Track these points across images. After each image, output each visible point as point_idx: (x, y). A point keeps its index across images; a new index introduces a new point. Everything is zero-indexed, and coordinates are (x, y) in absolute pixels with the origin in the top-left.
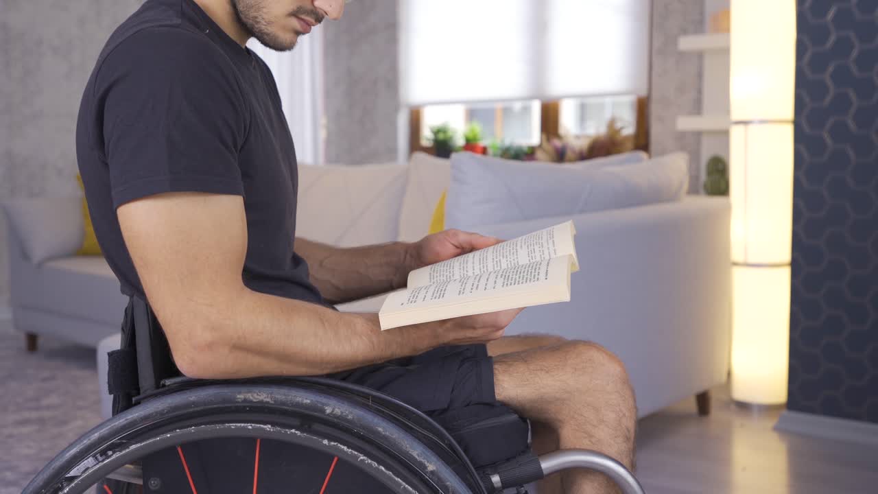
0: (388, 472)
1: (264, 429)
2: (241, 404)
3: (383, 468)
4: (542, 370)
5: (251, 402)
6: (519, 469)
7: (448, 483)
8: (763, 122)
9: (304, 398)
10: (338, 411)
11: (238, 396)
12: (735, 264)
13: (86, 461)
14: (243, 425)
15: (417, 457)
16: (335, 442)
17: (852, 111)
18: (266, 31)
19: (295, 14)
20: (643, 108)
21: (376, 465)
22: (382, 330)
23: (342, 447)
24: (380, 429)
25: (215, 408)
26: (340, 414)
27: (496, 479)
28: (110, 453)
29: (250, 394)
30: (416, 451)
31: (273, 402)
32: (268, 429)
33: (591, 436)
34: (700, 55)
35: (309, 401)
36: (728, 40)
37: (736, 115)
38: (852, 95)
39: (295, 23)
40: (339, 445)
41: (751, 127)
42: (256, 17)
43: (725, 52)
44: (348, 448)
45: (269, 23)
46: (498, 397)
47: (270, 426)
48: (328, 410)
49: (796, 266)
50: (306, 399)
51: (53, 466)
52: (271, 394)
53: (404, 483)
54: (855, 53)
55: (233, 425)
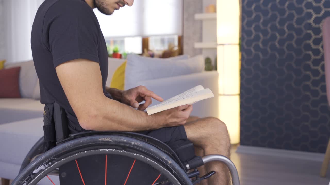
0: (158, 164)
1: (112, 151)
2: (101, 142)
3: (156, 163)
4: (201, 127)
5: (104, 141)
6: (195, 163)
7: (176, 168)
8: (229, 44)
9: (124, 139)
10: (136, 143)
11: (99, 140)
12: (221, 95)
13: (40, 167)
14: (104, 149)
15: (165, 159)
16: (138, 154)
17: (261, 40)
18: (106, 7)
19: (117, 3)
20: (181, 40)
21: (154, 162)
22: (149, 115)
23: (141, 156)
24: (152, 149)
25: (90, 144)
26: (137, 144)
27: (188, 166)
28: (50, 163)
29: (104, 139)
30: (165, 157)
31: (112, 141)
32: (114, 151)
33: (217, 150)
34: (201, 21)
35: (126, 140)
36: (216, 15)
37: (219, 42)
38: (261, 35)
39: (116, 6)
40: (140, 155)
41: (225, 46)
42: (103, 2)
43: (215, 20)
44: (143, 156)
45: (108, 5)
46: (188, 137)
47: (115, 150)
48: (133, 143)
49: (242, 95)
50: (125, 139)
51: (27, 170)
52: (112, 138)
53: (163, 168)
54: (261, 21)
55: (101, 150)
